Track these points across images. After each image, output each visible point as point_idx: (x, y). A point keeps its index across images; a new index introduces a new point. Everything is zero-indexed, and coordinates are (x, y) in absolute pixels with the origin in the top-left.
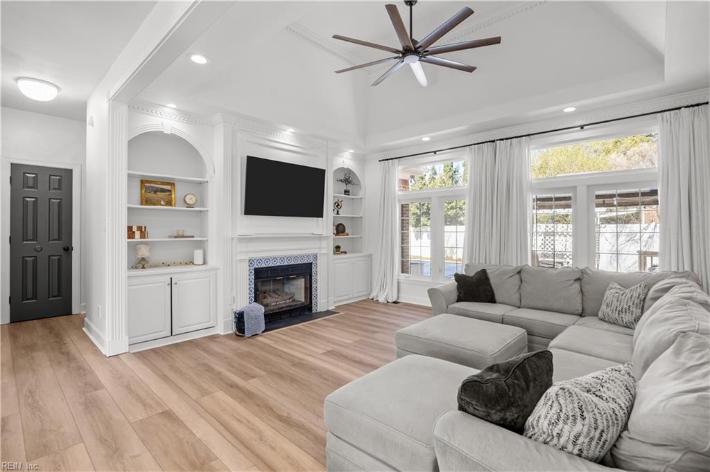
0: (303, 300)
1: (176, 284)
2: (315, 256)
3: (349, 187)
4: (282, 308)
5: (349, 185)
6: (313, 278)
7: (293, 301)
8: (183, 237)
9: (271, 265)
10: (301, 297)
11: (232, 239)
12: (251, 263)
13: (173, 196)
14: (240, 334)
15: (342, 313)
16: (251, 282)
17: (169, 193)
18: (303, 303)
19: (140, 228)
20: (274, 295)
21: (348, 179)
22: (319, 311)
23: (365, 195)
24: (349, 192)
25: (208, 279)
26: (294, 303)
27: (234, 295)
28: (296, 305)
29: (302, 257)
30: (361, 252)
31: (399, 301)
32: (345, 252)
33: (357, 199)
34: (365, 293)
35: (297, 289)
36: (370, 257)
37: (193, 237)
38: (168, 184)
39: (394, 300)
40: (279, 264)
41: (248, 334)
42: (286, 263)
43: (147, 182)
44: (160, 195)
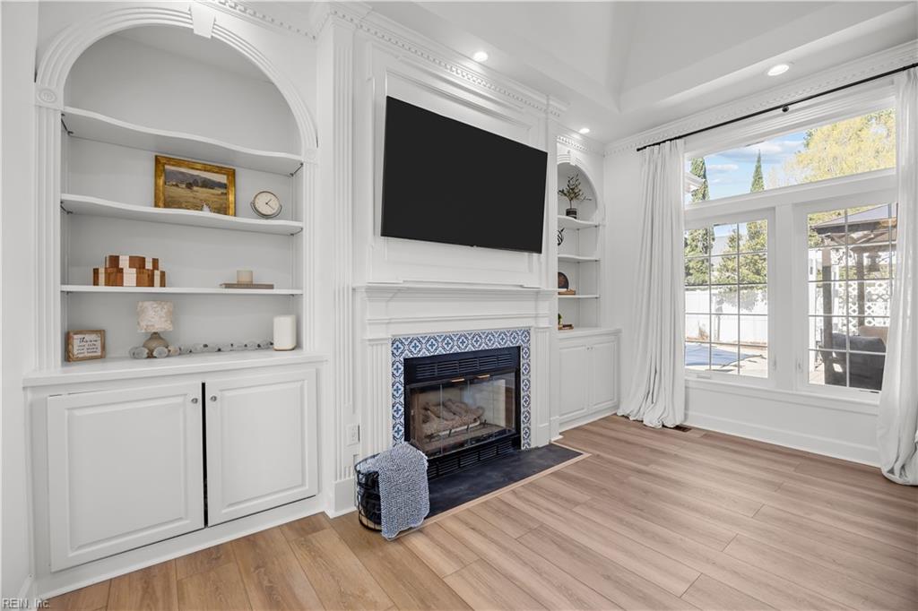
0: (503, 424)
1: (214, 399)
2: (527, 332)
3: (575, 205)
4: (462, 444)
5: (574, 202)
6: (522, 377)
7: (484, 424)
8: (250, 285)
9: (440, 351)
10: (499, 419)
11: (354, 289)
12: (397, 348)
13: (231, 198)
14: (371, 525)
15: (586, 455)
16: (397, 390)
17: (224, 191)
18: (503, 432)
19: (138, 263)
20: (444, 413)
21: (575, 188)
22: (533, 446)
23: (604, 219)
24: (575, 213)
25: (299, 384)
26: (484, 432)
27: (360, 422)
28: (490, 436)
29: (502, 334)
30: (596, 326)
31: (687, 424)
32: (570, 326)
33: (590, 226)
34: (610, 404)
35: (489, 400)
36: (617, 333)
37: (271, 287)
38: (220, 170)
39: (678, 424)
40: (456, 350)
41: (389, 531)
42: (470, 348)
43: (170, 161)
44: (202, 193)
